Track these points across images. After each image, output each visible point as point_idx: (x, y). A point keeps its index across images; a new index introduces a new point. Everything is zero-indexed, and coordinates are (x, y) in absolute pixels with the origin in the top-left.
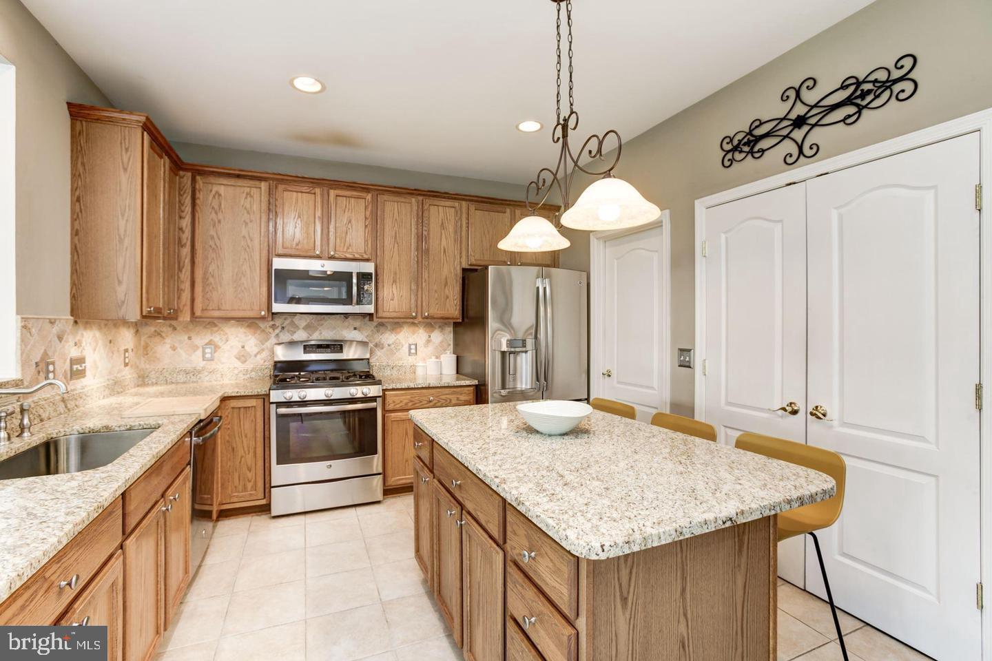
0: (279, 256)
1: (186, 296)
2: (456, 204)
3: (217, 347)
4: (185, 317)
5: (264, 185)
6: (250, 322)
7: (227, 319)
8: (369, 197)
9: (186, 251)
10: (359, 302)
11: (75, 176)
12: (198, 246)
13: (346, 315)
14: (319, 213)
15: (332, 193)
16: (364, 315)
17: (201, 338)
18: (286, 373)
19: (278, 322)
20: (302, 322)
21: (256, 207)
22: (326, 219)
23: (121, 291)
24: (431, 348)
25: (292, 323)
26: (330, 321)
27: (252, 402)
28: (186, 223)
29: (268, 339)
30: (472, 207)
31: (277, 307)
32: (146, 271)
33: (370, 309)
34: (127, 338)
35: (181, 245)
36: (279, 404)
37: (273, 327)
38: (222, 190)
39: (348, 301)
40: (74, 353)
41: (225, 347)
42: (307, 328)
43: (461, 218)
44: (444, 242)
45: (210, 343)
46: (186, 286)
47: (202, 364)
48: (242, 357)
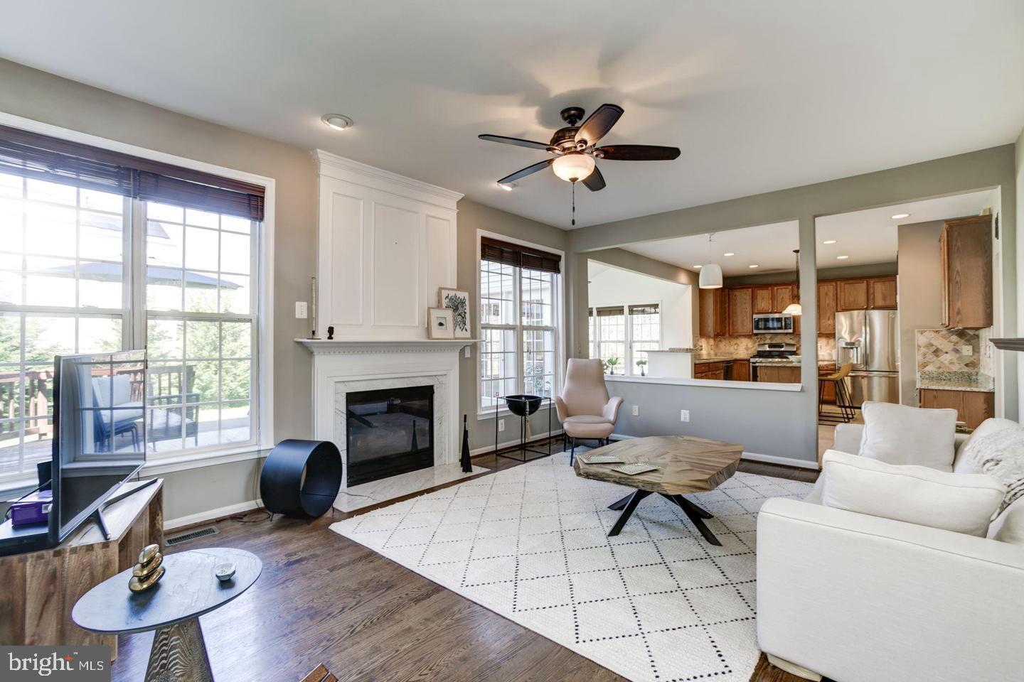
0: (756, 313)
1: (727, 328)
2: (834, 284)
3: (738, 345)
4: (727, 335)
5: (750, 290)
6: (749, 336)
7: (740, 336)
8: (791, 287)
9: (727, 314)
10: (786, 328)
11: (700, 301)
12: (731, 313)
13: (787, 334)
14: (770, 296)
15: (775, 288)
16: (790, 333)
17: (734, 342)
18: (760, 354)
19: (759, 337)
20: (768, 337)
21: (748, 298)
22: (773, 298)
23: (710, 328)
24: (829, 347)
25: (764, 337)
26: (779, 336)
27: (746, 362)
28: (727, 305)
29: (755, 343)
30: (843, 284)
31: (755, 331)
32: (716, 323)
33: (791, 331)
34: (712, 342)
35: (726, 313)
36: (753, 363)
37: (758, 338)
38: (737, 293)
39: (781, 328)
40: (700, 344)
41: (741, 345)
42: (770, 339)
43: (836, 290)
44: (827, 301)
45: (735, 344)
46: (727, 325)
47: (733, 351)
48: (747, 349)
